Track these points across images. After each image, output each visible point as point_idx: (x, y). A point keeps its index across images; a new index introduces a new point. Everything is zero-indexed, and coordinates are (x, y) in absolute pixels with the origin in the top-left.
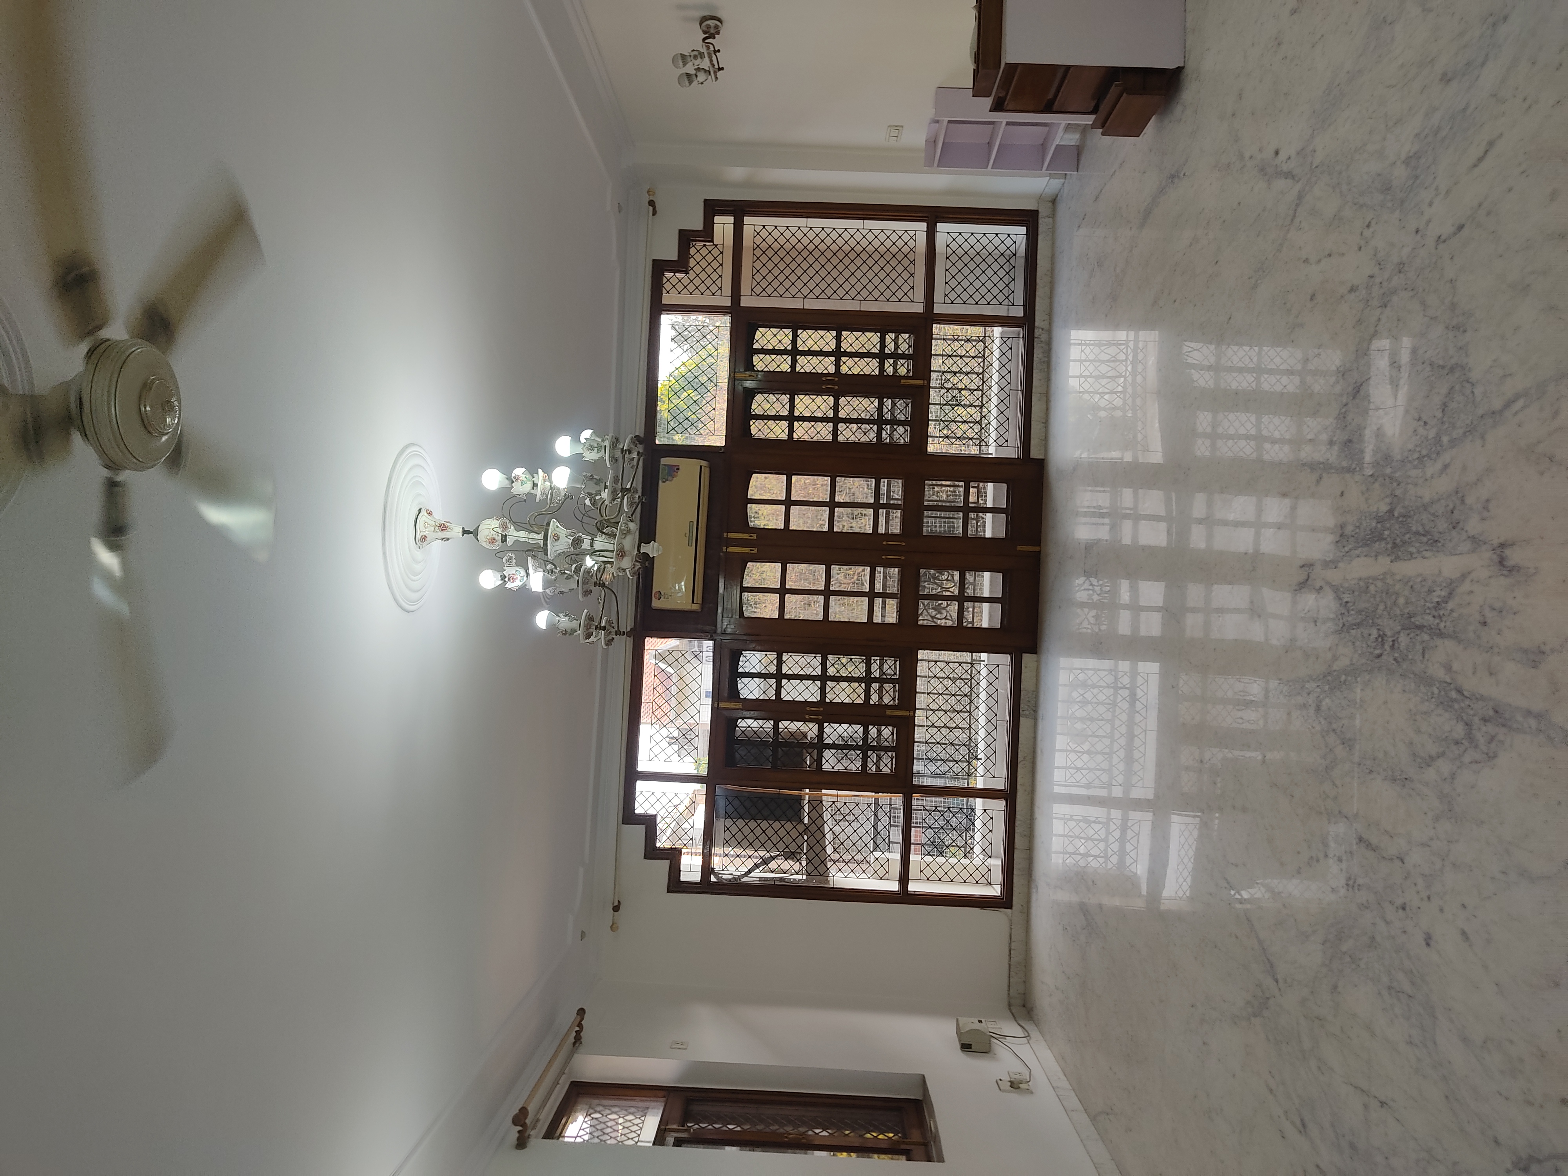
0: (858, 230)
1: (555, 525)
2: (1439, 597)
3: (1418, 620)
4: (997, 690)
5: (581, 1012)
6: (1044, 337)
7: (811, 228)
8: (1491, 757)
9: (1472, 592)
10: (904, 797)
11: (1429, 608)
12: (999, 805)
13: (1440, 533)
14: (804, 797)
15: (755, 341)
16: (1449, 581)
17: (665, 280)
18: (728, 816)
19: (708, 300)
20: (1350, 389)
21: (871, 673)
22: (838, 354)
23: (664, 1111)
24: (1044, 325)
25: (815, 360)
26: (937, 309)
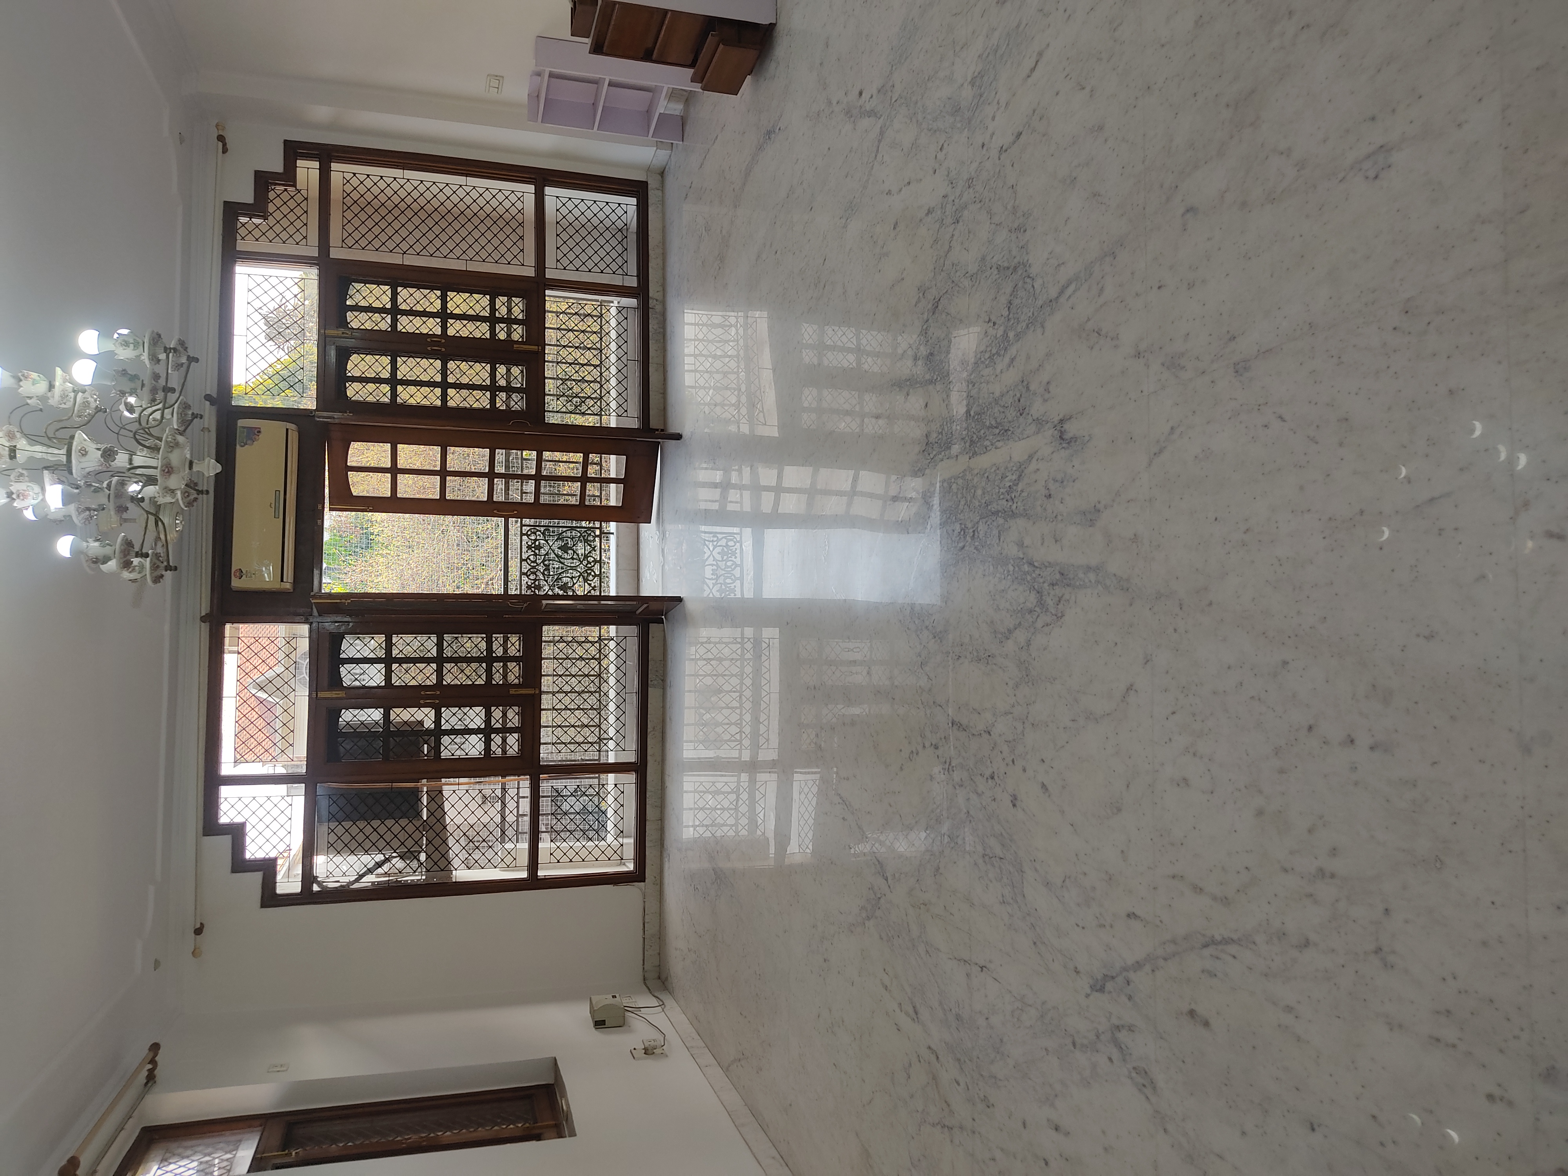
0: (461, 186)
1: (81, 437)
2: (1011, 481)
3: (994, 507)
4: (625, 662)
5: (155, 1048)
6: (658, 308)
7: (408, 180)
8: (1060, 617)
9: (1038, 470)
10: (531, 779)
11: (1003, 494)
12: (631, 778)
13: (1010, 422)
14: (422, 788)
15: (348, 297)
16: (1019, 464)
17: (239, 225)
18: (332, 817)
19: (290, 249)
20: (930, 306)
21: (492, 652)
22: (444, 315)
23: (260, 1140)
24: (658, 296)
25: (418, 321)
26: (550, 274)
